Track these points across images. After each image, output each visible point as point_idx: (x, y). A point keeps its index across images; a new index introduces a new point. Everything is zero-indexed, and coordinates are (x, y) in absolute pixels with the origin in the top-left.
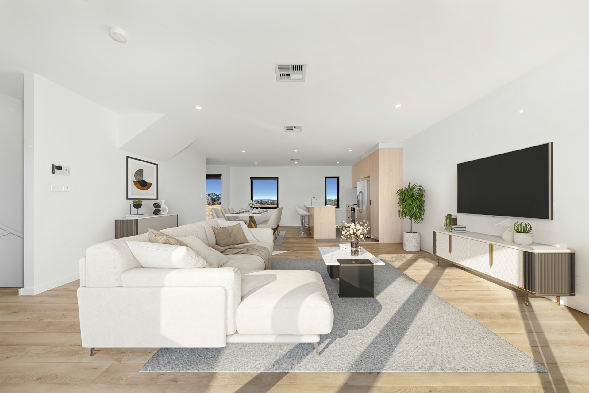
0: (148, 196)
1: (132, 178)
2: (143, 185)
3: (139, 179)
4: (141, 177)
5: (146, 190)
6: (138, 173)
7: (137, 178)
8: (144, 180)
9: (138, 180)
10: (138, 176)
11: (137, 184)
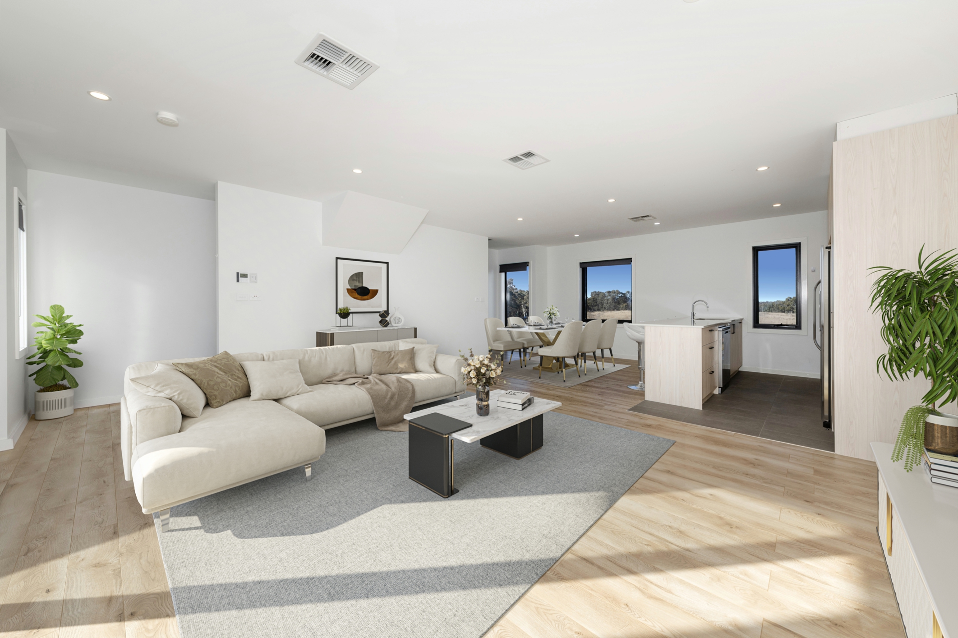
0: (372, 307)
1: (344, 285)
2: (363, 292)
3: (355, 286)
4: (359, 282)
5: (368, 300)
6: (355, 278)
7: (353, 285)
8: (364, 286)
9: (354, 288)
10: (355, 281)
11: (352, 292)
